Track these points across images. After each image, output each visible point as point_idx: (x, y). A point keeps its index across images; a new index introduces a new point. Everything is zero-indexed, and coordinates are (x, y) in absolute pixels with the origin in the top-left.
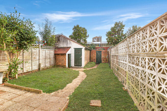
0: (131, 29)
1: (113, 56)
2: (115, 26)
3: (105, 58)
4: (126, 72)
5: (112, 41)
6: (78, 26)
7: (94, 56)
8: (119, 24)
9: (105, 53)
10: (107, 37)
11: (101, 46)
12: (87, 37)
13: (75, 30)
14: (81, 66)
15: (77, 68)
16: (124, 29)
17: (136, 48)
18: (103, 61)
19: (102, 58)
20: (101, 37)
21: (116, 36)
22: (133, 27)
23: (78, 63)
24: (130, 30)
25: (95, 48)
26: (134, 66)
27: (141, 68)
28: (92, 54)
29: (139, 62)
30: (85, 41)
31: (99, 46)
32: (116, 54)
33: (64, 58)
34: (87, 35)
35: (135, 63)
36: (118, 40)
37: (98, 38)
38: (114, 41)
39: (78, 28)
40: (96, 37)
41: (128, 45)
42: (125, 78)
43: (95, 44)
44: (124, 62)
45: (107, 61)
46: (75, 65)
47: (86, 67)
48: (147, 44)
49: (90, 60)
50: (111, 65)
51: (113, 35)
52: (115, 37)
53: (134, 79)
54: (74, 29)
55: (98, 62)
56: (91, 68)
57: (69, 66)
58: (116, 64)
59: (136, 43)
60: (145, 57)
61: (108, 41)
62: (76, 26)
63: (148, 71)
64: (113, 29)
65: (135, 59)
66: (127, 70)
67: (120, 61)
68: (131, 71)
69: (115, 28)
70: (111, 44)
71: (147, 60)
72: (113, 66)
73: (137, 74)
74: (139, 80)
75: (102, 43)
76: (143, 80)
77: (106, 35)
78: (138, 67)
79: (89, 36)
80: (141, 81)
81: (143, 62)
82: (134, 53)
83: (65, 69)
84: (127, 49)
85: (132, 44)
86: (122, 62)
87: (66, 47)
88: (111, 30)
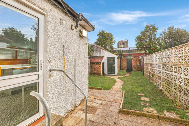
0: (167, 31)
1: (146, 64)
2: (146, 29)
3: (137, 66)
4: (160, 77)
5: (143, 47)
6: (103, 32)
7: (125, 64)
8: (150, 26)
9: (136, 60)
10: (136, 43)
11: (129, 52)
12: (113, 43)
13: (100, 37)
14: (114, 73)
15: (111, 76)
16: (156, 32)
17: (167, 60)
18: (134, 69)
19: (134, 66)
20: (127, 41)
21: (148, 40)
22: (169, 28)
23: (111, 71)
24: (165, 32)
25: (123, 54)
26: (166, 71)
27: (170, 73)
28: (122, 62)
29: (169, 69)
30: (111, 47)
31: (127, 52)
32: (150, 63)
33: (99, 66)
34: (113, 41)
35: (167, 70)
36: (150, 45)
37: (124, 42)
38: (145, 47)
39: (103, 34)
40: (121, 41)
41: (162, 57)
42: (160, 81)
43: (123, 50)
44: (159, 69)
45: (138, 69)
46: (108, 73)
47: (119, 75)
48: (174, 59)
49: (120, 68)
50: (144, 72)
51: (143, 39)
52: (146, 42)
53: (167, 81)
54: (99, 35)
55: (129, 70)
56: (124, 76)
57: (104, 74)
58: (150, 72)
59: (167, 56)
60: (172, 66)
61: (137, 46)
62: (101, 31)
63: (174, 74)
64: (143, 34)
65: (167, 67)
66: (161, 75)
67: (155, 69)
68: (164, 76)
69: (146, 32)
70: (141, 50)
71: (173, 68)
72: (147, 73)
73: (168, 76)
74: (169, 80)
75: (130, 49)
76: (172, 80)
77: (135, 40)
78: (168, 72)
79: (115, 42)
80: (171, 80)
81: (172, 69)
82: (166, 63)
83: (100, 76)
84: (161, 60)
85: (164, 57)
86: (157, 69)
87: (99, 56)
88: (141, 34)
